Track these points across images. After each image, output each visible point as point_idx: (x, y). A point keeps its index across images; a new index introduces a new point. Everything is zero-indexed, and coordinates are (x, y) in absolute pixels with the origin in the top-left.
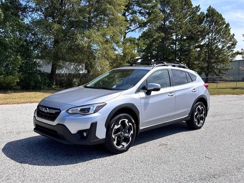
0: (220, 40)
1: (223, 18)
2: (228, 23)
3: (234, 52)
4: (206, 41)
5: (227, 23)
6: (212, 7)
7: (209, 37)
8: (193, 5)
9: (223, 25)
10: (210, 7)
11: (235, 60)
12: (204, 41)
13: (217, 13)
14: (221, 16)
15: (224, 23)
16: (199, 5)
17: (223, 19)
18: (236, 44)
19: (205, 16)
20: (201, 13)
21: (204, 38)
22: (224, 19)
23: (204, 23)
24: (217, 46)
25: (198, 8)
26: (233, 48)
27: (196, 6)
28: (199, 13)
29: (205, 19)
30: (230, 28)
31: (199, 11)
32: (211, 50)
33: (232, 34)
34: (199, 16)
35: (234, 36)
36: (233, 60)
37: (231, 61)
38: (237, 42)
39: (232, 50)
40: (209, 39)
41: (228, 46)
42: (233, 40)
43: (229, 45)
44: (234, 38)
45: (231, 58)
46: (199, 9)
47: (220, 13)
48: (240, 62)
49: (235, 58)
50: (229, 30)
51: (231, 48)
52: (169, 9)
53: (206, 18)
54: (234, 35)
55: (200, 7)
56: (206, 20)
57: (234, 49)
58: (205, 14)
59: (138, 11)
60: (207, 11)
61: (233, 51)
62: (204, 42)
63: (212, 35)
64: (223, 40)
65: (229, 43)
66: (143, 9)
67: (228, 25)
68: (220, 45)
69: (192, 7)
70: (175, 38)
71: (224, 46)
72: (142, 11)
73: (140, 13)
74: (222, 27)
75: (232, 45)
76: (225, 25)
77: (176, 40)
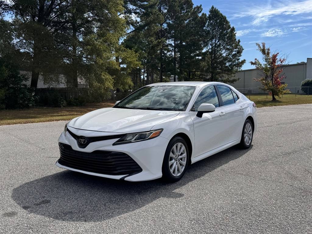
0: (224, 47)
1: (227, 21)
2: (233, 27)
3: (240, 61)
4: (208, 48)
5: (231, 26)
6: (215, 8)
7: (212, 43)
8: (193, 5)
9: (228, 29)
10: (213, 7)
11: (240, 70)
12: (207, 48)
13: (221, 14)
14: (225, 18)
15: (229, 27)
16: (201, 5)
18: (241, 52)
19: (208, 18)
20: (203, 14)
21: (206, 45)
22: (229, 23)
23: (206, 26)
24: (221, 54)
25: (199, 8)
27: (197, 6)
28: (200, 15)
29: (208, 22)
30: (236, 33)
31: (200, 12)
32: (215, 58)
33: (237, 40)
34: (201, 18)
35: (240, 43)
37: (237, 71)
38: (243, 49)
39: (238, 58)
40: (212, 46)
41: (233, 54)
42: (238, 47)
43: (234, 53)
44: (240, 45)
45: (236, 68)
46: (201, 9)
47: (224, 16)
48: (246, 72)
49: (241, 68)
50: (235, 35)
51: (236, 56)
52: (166, 9)
53: (208, 20)
54: (239, 41)
55: (202, 7)
56: (209, 22)
57: (240, 58)
58: (208, 15)
59: (133, 10)
60: (210, 12)
61: (239, 59)
62: (207, 50)
63: (216, 41)
64: (228, 47)
65: (234, 50)
66: (139, 8)
67: (233, 29)
68: (225, 52)
69: (193, 7)
70: (173, 45)
71: (229, 54)
72: (138, 11)
73: (136, 13)
74: (227, 32)
75: (238, 53)
76: (229, 30)
77: (175, 47)
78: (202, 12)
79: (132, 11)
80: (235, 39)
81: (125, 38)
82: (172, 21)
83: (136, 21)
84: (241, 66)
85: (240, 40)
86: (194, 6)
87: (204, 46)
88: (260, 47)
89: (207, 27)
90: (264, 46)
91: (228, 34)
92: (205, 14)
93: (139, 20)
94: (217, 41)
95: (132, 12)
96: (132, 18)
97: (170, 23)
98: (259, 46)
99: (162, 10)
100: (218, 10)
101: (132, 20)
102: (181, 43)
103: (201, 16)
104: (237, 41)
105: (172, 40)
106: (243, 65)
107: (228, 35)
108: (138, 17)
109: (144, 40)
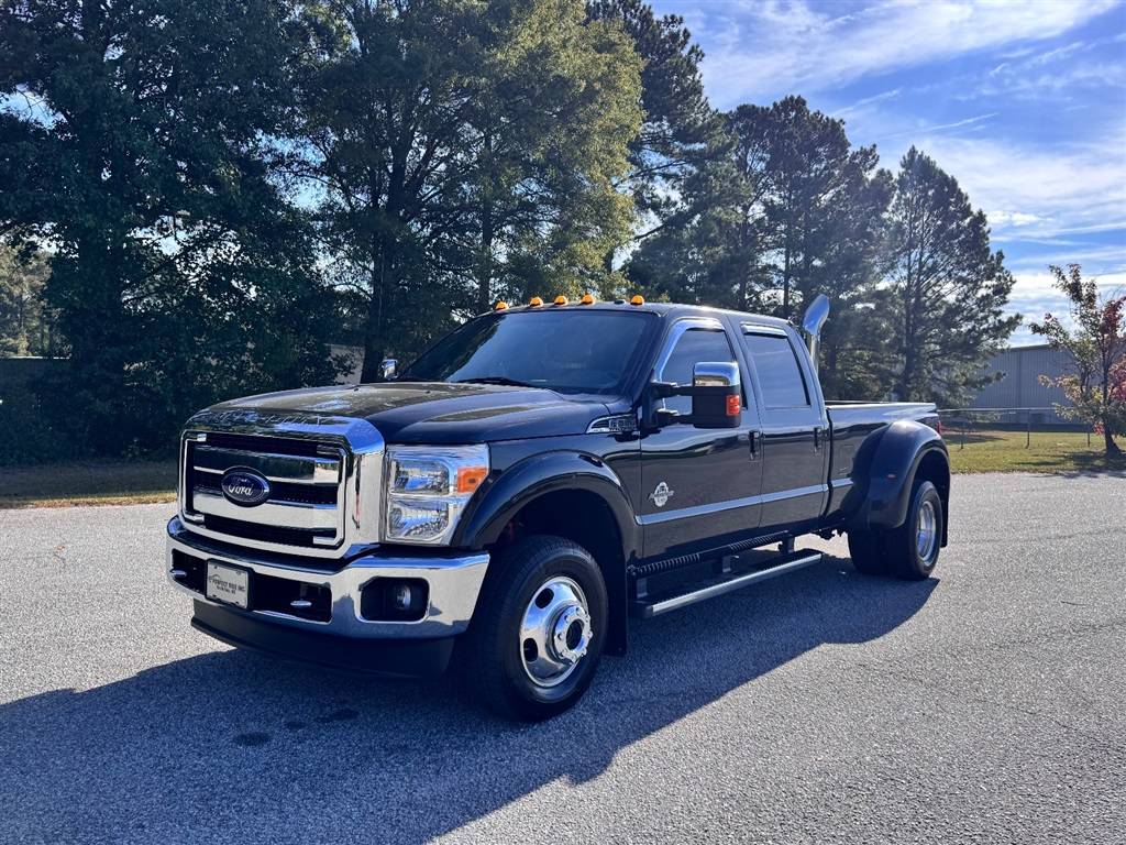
0: (950, 275)
1: (960, 192)
2: (980, 213)
3: (1004, 318)
4: (897, 277)
5: (975, 210)
6: (920, 153)
7: (909, 262)
8: (850, 145)
9: (964, 218)
10: (913, 152)
11: (1005, 347)
12: (893, 277)
13: (941, 172)
14: (955, 184)
15: (967, 211)
16: (875, 146)
17: (961, 197)
18: (1008, 291)
19: (896, 185)
20: (881, 173)
21: (890, 267)
22: (967, 198)
23: (890, 208)
24: (940, 297)
25: (868, 155)
26: (998, 305)
27: (862, 149)
28: (870, 176)
29: (896, 197)
30: (989, 231)
31: (872, 167)
32: (919, 307)
33: (993, 252)
34: (873, 183)
35: (1003, 261)
36: (999, 347)
37: (992, 352)
38: (1015, 282)
39: (997, 309)
40: (909, 270)
41: (979, 295)
42: (997, 274)
43: (982, 292)
44: (1003, 268)
45: (991, 341)
46: (874, 157)
47: (950, 176)
48: (1024, 353)
49: (1007, 341)
50: (984, 236)
51: (990, 304)
52: (761, 159)
53: (898, 191)
54: (1001, 256)
55: (878, 152)
56: (899, 198)
57: (1001, 308)
58: (896, 176)
59: (658, 168)
60: (903, 166)
61: (1000, 312)
62: (893, 282)
63: (921, 256)
64: (965, 274)
65: (985, 283)
66: (677, 161)
67: (981, 218)
68: (951, 291)
69: (847, 152)
70: (782, 266)
71: (967, 297)
72: (673, 170)
73: (666, 177)
74: (958, 226)
75: (995, 293)
76: (968, 220)
77: (788, 274)
78: (878, 167)
79: (656, 171)
80: (988, 250)
81: (638, 249)
82: (780, 196)
83: (669, 198)
84: (1005, 336)
85: (1004, 253)
86: (851, 151)
87: (885, 271)
88: (1063, 278)
89: (893, 212)
90: (1076, 274)
91: (961, 232)
92: (889, 172)
93: (676, 196)
94: (927, 255)
95: (655, 174)
96: (655, 192)
97: (772, 201)
98: (1060, 273)
99: (750, 163)
100: (932, 159)
101: (656, 196)
102: (808, 261)
103: (873, 180)
104: (992, 257)
105: (779, 253)
106: (1012, 332)
107: (963, 236)
108: (673, 187)
109: (693, 253)
